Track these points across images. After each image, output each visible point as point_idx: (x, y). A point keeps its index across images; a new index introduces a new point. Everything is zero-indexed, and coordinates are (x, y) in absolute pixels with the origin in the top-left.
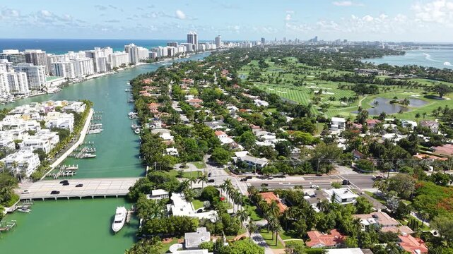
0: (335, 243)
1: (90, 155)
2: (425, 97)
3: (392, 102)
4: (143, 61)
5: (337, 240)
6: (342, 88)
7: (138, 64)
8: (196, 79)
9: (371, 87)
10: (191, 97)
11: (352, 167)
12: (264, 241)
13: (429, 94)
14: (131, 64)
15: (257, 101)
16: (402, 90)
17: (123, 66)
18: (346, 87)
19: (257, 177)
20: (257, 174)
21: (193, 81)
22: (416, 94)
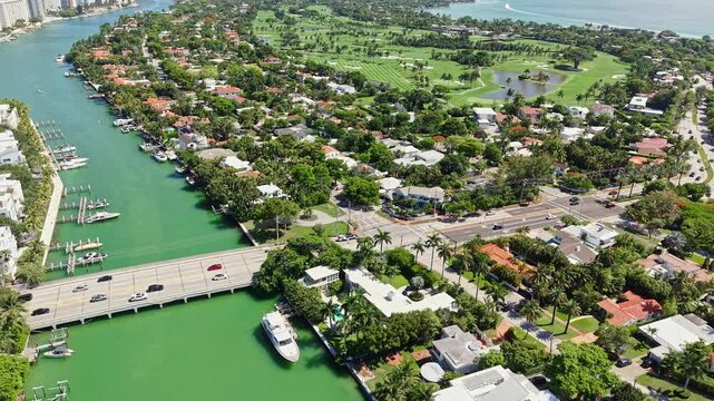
0: (647, 313)
1: (107, 215)
2: (556, 67)
3: (521, 78)
4: (54, 14)
5: (646, 308)
6: (435, 57)
7: (47, 20)
8: (191, 47)
9: (479, 54)
10: (211, 84)
11: (555, 187)
12: (542, 330)
13: (558, 63)
14: (33, 21)
15: (333, 85)
16: (520, 59)
17: (20, 23)
18: (444, 56)
19: (439, 220)
20: (436, 216)
21: (187, 52)
22: (542, 65)
